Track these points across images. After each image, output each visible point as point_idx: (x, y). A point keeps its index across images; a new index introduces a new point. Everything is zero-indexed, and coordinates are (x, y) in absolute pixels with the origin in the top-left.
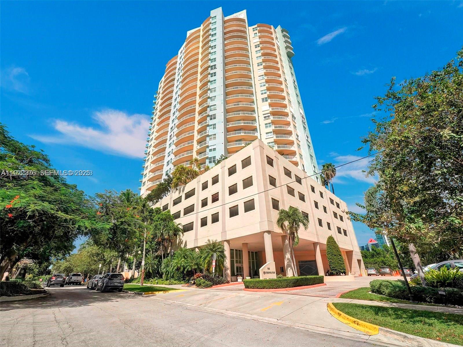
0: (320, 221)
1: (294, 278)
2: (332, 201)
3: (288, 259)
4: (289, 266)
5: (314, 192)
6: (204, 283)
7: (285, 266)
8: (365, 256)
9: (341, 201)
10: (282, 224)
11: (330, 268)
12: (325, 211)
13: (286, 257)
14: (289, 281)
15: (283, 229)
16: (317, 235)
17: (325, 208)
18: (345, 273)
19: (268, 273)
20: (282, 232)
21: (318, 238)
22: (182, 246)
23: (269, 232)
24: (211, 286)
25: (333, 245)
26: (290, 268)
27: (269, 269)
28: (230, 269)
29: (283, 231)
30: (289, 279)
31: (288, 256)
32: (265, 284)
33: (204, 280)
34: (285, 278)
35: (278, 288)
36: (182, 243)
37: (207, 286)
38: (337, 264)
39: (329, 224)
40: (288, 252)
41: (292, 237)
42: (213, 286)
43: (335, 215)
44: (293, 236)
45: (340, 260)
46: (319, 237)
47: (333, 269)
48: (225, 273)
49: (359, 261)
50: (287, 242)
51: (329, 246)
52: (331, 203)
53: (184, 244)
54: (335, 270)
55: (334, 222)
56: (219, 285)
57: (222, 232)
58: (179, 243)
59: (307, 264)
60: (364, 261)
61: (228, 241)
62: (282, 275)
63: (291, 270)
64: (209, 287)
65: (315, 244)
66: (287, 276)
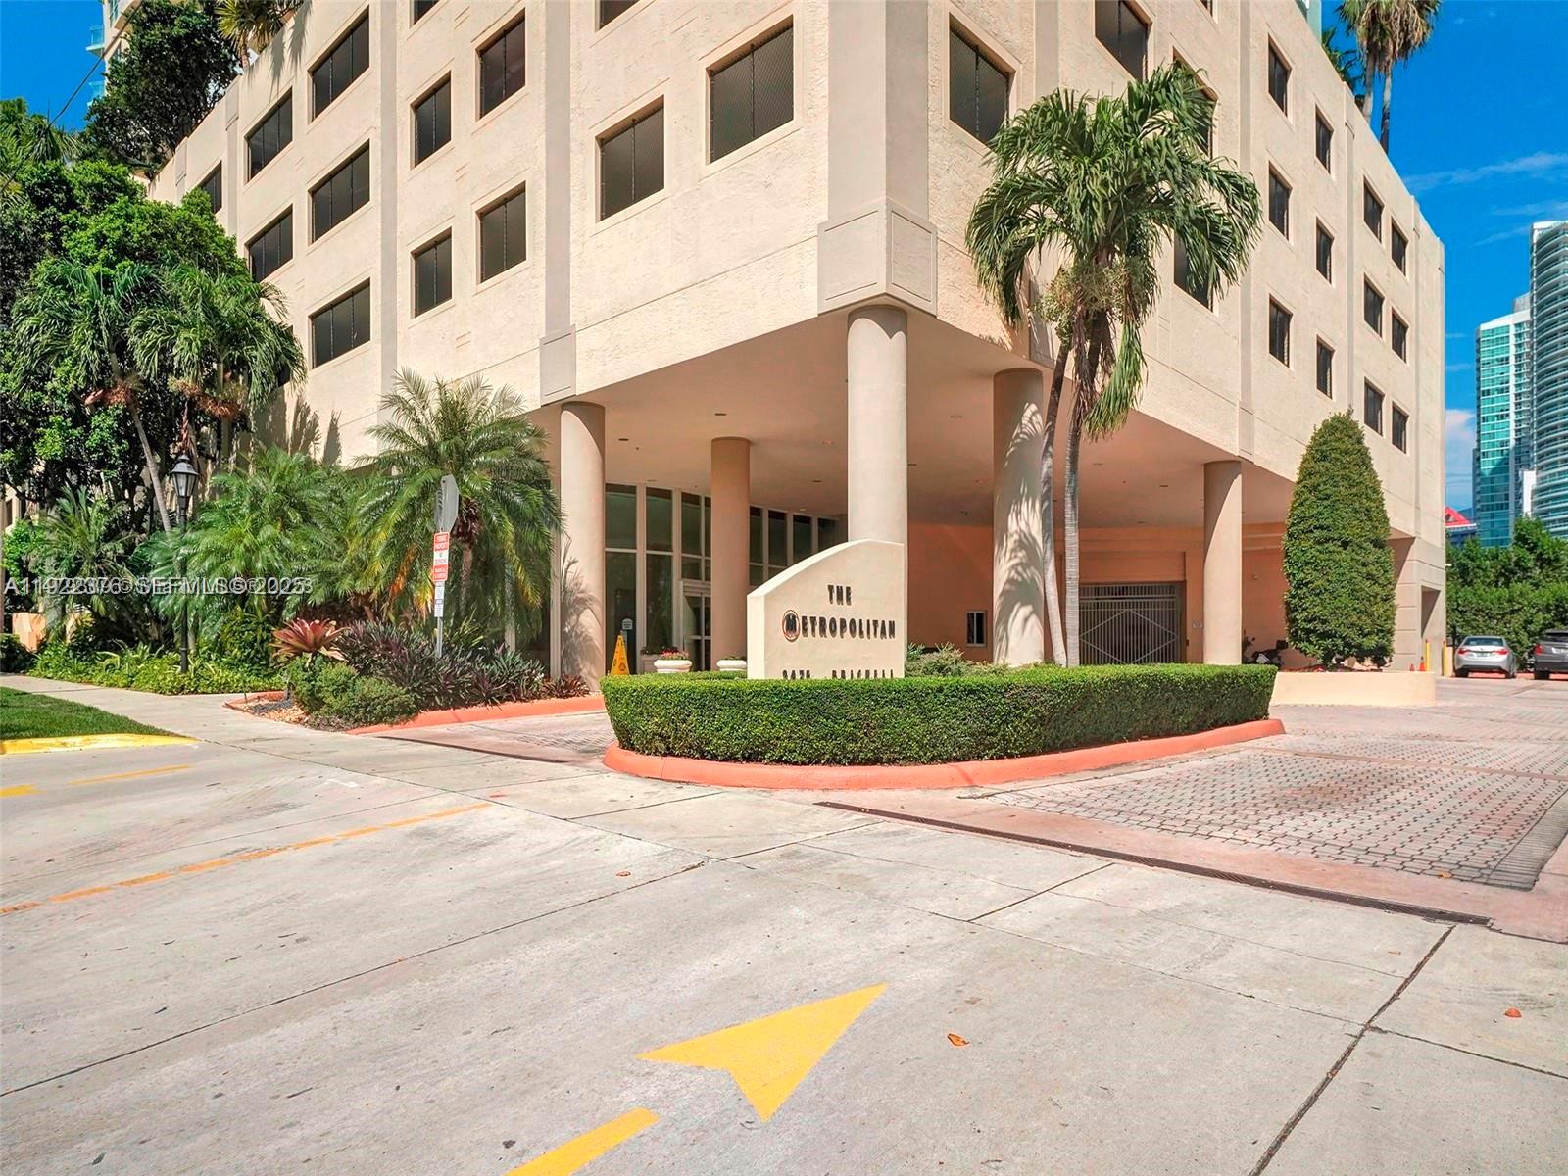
0: (1280, 321)
1: (1048, 675)
2: (1373, 210)
3: (1025, 544)
4: (1023, 591)
5: (1281, 102)
6: (343, 688)
7: (998, 589)
8: (1461, 572)
9: (1424, 226)
10: (1015, 264)
11: (1293, 621)
12: (1323, 265)
13: (1012, 525)
14: (1003, 705)
15: (1012, 312)
16: (1246, 410)
17: (1324, 242)
18: (1380, 656)
19: (826, 627)
20: (1007, 341)
21: (1247, 435)
22: (317, 452)
23: (891, 313)
24: (404, 713)
25: (1344, 478)
26: (1025, 610)
27: (841, 594)
28: (598, 607)
29: (1012, 329)
30: (1009, 687)
31: (1026, 520)
32: (760, 725)
33: (352, 670)
34: (975, 674)
35: (891, 762)
36: (311, 435)
37: (364, 714)
38: (1345, 599)
39: (1325, 354)
40: (1031, 495)
41: (1079, 351)
42: (424, 715)
43: (1373, 302)
44: (1094, 351)
45: (1370, 577)
46: (1257, 423)
47: (1309, 632)
48: (563, 626)
49: (1429, 596)
50: (1032, 418)
51: (1314, 480)
52: (1367, 220)
53: (323, 441)
54: (1325, 635)
55: (1356, 351)
56: (479, 709)
57: (545, 343)
58: (297, 434)
59: (1126, 605)
60: (1449, 599)
61: (590, 410)
62: (957, 654)
63: (1033, 619)
64: (380, 720)
65: (1218, 470)
66: (999, 662)
